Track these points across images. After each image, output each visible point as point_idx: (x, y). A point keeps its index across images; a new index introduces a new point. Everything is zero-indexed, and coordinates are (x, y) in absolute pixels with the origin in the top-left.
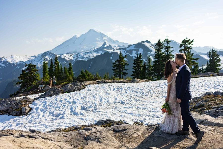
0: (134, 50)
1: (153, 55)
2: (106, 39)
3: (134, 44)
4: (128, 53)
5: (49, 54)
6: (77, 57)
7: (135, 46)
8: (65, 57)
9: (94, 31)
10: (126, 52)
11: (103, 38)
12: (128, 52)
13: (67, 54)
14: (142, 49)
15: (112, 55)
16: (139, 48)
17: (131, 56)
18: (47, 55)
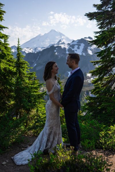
0: (76, 45)
1: (93, 49)
2: (64, 38)
3: (78, 40)
4: (71, 48)
5: (15, 48)
6: (35, 51)
7: (78, 41)
8: (25, 50)
9: (55, 31)
10: (69, 46)
11: (61, 37)
12: (71, 46)
13: (27, 48)
14: (84, 44)
15: (57, 48)
16: (81, 43)
17: (73, 49)
18: (13, 48)
